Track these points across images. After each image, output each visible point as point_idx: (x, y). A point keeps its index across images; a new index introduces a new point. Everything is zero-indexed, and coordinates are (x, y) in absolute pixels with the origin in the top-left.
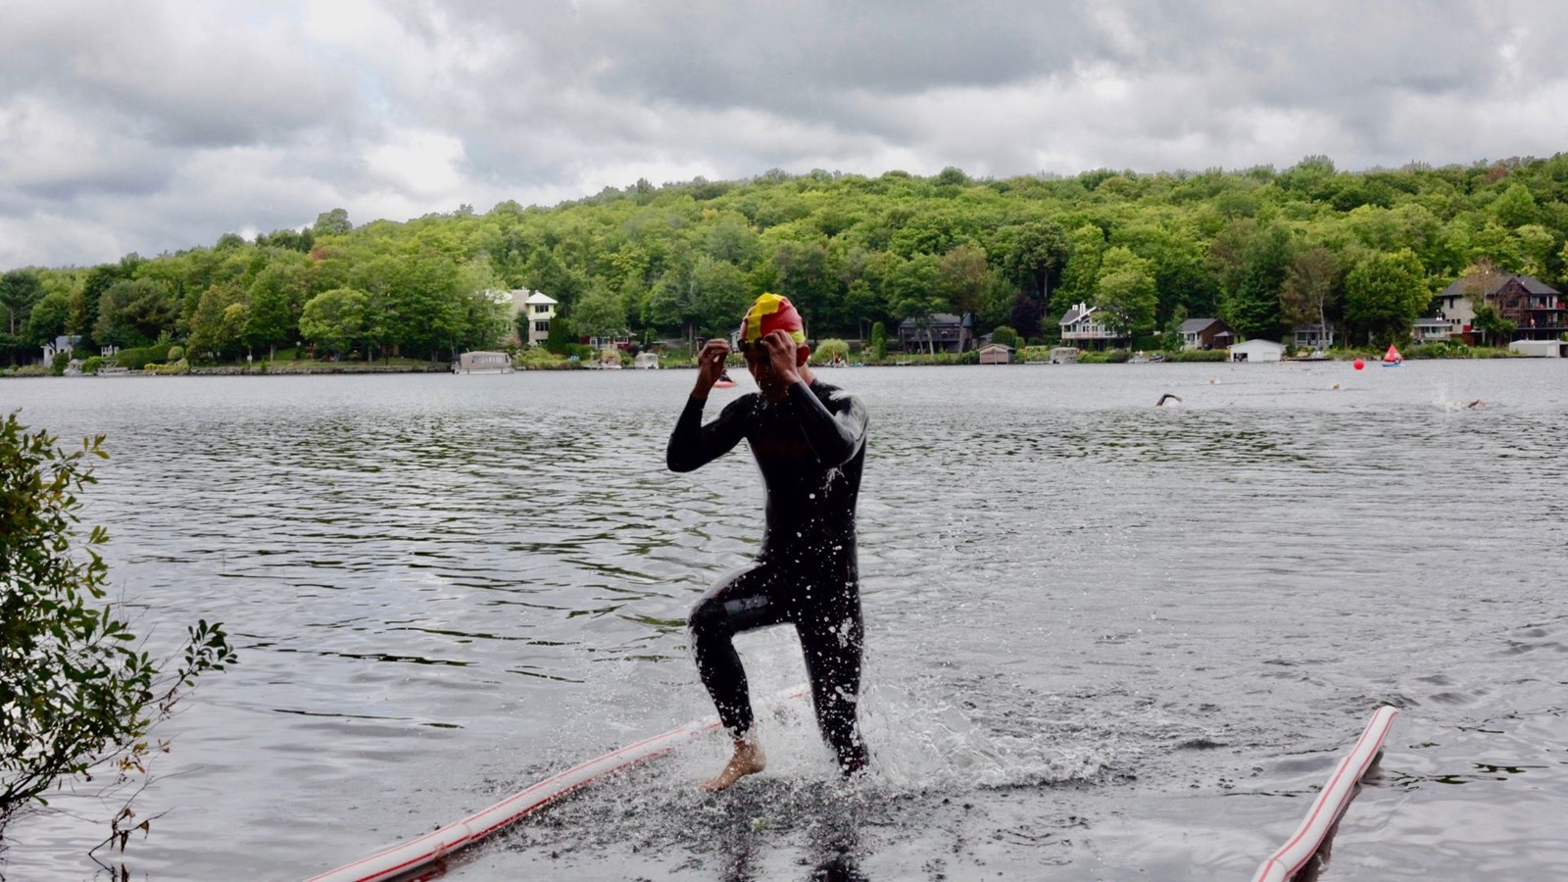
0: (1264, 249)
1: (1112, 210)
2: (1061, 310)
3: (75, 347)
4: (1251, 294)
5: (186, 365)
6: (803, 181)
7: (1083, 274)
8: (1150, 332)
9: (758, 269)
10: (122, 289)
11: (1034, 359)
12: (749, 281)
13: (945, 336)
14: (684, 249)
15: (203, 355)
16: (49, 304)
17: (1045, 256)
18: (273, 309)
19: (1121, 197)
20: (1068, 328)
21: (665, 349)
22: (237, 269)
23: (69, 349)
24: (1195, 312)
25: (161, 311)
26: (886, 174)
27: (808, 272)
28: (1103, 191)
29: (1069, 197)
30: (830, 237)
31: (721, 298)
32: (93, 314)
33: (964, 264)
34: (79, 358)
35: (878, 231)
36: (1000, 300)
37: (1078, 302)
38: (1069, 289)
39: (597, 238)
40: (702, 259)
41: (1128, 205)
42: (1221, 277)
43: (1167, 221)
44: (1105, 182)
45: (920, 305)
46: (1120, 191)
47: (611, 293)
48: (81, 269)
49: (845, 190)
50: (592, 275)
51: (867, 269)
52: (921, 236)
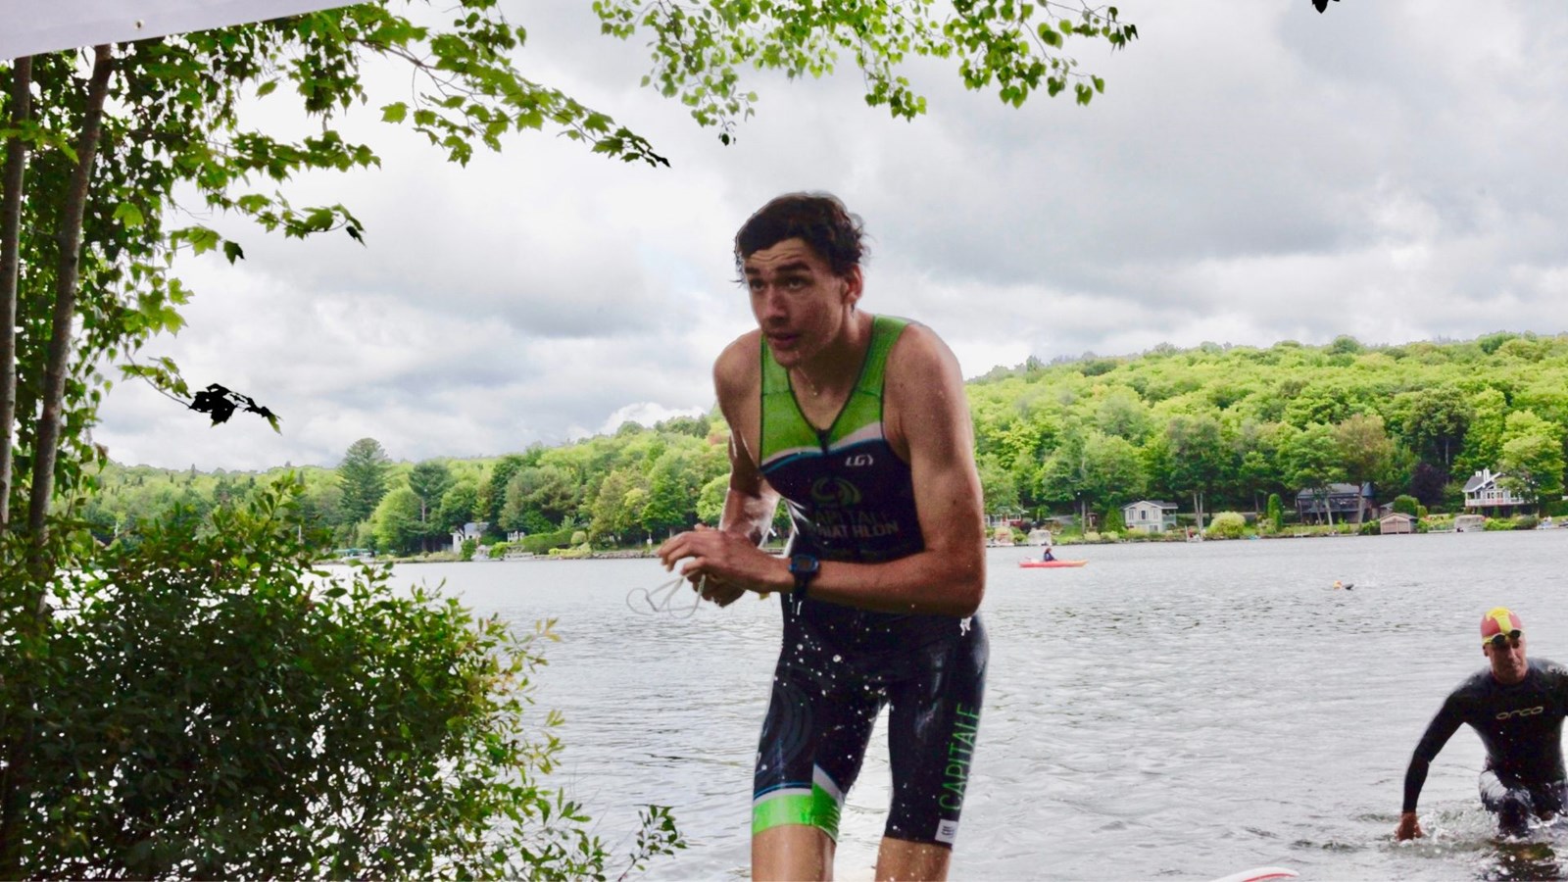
1: (1514, 374)
2: (1464, 477)
3: (483, 533)
5: (589, 550)
6: (1192, 355)
7: (1486, 440)
8: (1558, 497)
9: (1151, 443)
10: (527, 477)
11: (1437, 528)
12: (1141, 455)
13: (1343, 506)
14: (1074, 425)
15: (604, 540)
16: (459, 493)
17: (1446, 422)
18: (671, 493)
19: (1522, 359)
20: (1472, 495)
21: (1058, 525)
22: (637, 456)
23: (476, 536)
25: (564, 497)
26: (1276, 344)
27: (1201, 445)
28: (1502, 354)
29: (1467, 362)
30: (1222, 409)
31: (1113, 474)
32: (500, 501)
33: (1361, 433)
34: (487, 544)
35: (1272, 402)
36: (1399, 467)
37: (1481, 469)
38: (1472, 455)
39: (987, 417)
40: (1093, 435)
41: (1529, 367)
44: (1506, 344)
45: (1317, 476)
46: (1520, 353)
47: (1003, 470)
48: (489, 457)
49: (1235, 361)
50: (984, 454)
51: (1261, 440)
52: (1315, 406)
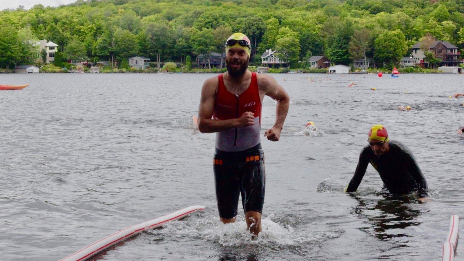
0: (342, 29)
1: (282, 12)
2: (262, 52)
4: (337, 47)
7: (271, 38)
8: (297, 61)
9: (141, 33)
12: (136, 38)
13: (215, 62)
14: (110, 25)
17: (256, 30)
19: (286, 7)
20: (264, 59)
21: (102, 65)
24: (315, 53)
27: (161, 35)
28: (279, 4)
29: (265, 7)
30: (169, 21)
31: (125, 45)
33: (222, 33)
35: (189, 19)
37: (268, 49)
38: (265, 43)
39: (75, 20)
40: (117, 29)
41: (289, 10)
42: (325, 40)
43: (304, 17)
45: (205, 49)
46: (286, 4)
47: (80, 42)
50: (73, 35)
51: (184, 34)
52: (206, 21)
